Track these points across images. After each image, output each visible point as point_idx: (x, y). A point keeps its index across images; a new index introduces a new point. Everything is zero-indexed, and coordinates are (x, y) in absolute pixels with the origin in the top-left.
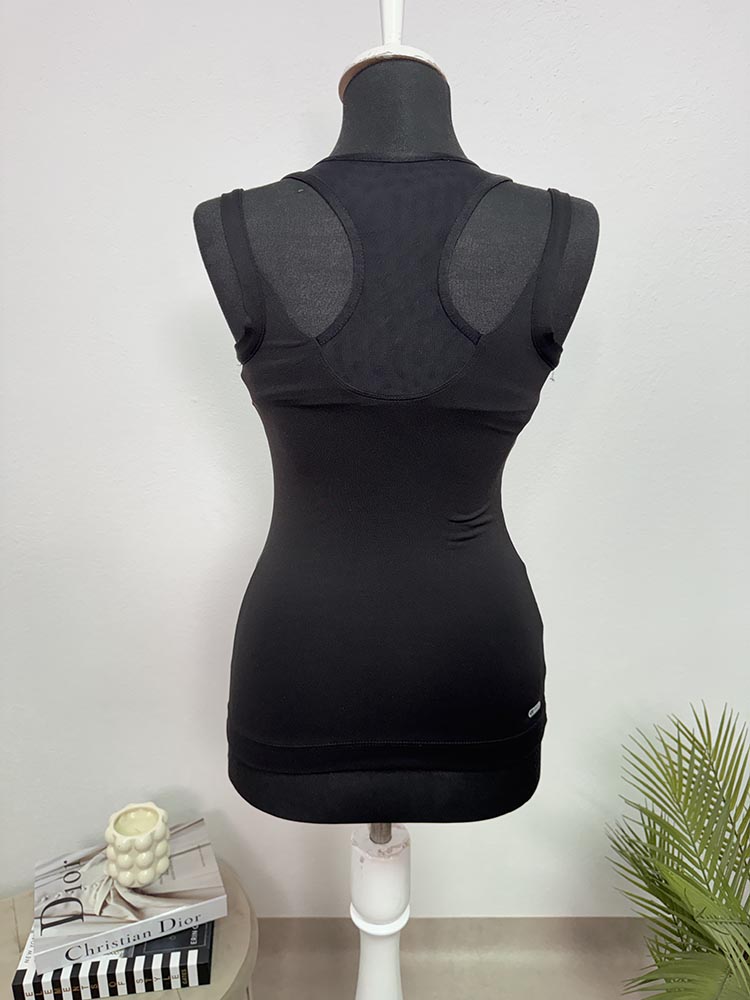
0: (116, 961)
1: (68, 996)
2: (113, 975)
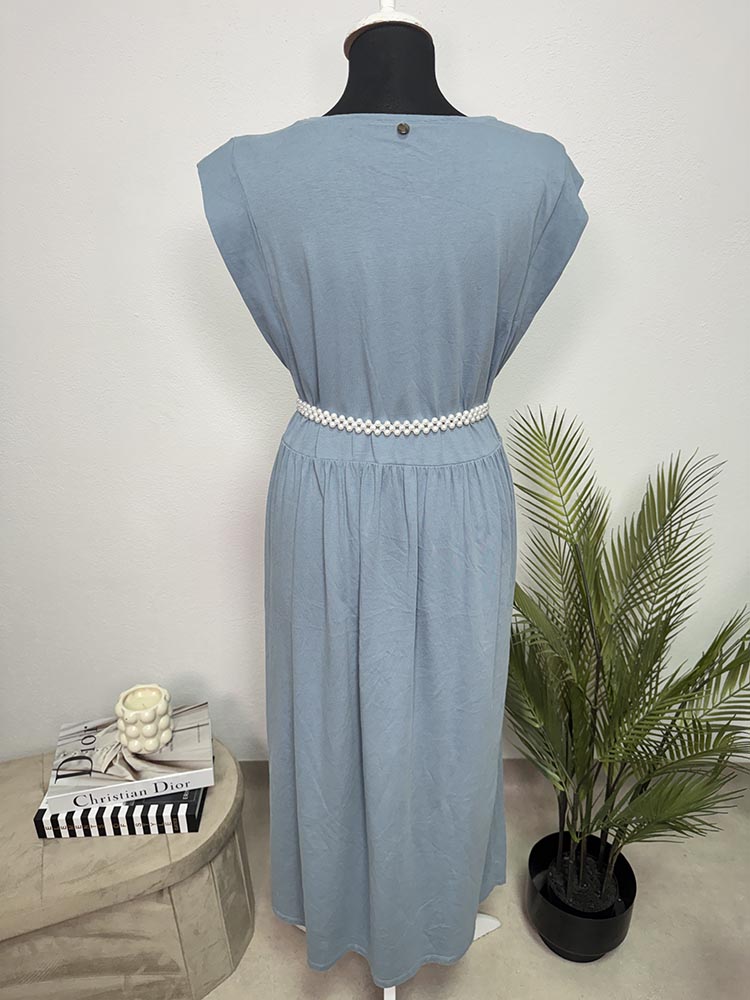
0: (119, 807)
1: (80, 832)
2: (117, 818)
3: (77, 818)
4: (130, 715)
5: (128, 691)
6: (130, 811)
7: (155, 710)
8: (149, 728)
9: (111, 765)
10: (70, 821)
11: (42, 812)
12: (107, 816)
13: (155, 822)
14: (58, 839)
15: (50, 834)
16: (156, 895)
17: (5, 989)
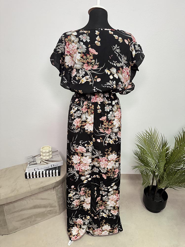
0: (43, 171)
1: (35, 177)
2: (43, 173)
3: (34, 174)
4: (44, 151)
5: (43, 147)
6: (46, 172)
7: (49, 150)
9: (41, 162)
10: (33, 174)
11: (26, 173)
12: (41, 173)
13: (51, 174)
14: (30, 179)
15: (28, 177)
16: (53, 189)
17: (21, 212)
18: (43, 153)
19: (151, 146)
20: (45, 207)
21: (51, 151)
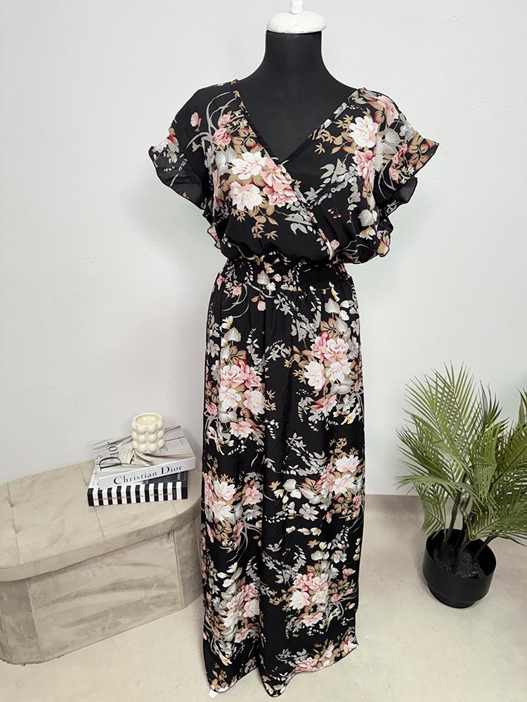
0: (139, 486)
1: (115, 501)
2: (139, 492)
3: (114, 492)
4: (141, 428)
5: (137, 417)
6: (147, 487)
7: (156, 425)
8: (152, 437)
9: (132, 460)
10: (109, 494)
11: (91, 490)
12: (133, 490)
13: (162, 493)
14: (102, 506)
15: (96, 503)
16: (166, 535)
17: (76, 600)
18: (140, 433)
19: (451, 417)
20: (144, 586)
21: (162, 429)
